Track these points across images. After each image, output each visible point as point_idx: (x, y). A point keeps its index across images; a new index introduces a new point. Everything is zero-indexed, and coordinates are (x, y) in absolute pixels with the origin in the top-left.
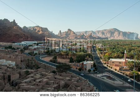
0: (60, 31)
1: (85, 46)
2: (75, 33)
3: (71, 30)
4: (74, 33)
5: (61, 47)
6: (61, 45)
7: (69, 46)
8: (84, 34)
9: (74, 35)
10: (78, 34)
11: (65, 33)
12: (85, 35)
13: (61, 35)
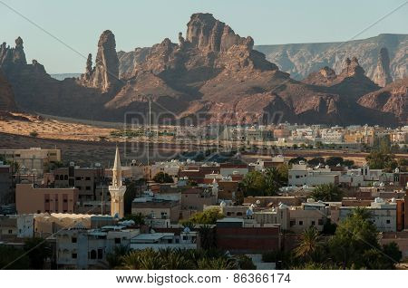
0: (108, 40)
1: (376, 204)
2: (271, 58)
3: (222, 25)
4: (257, 58)
5: (116, 209)
6: (116, 190)
7: (206, 196)
8: (359, 70)
9: (260, 78)
10: (299, 69)
11: (156, 64)
12: (376, 75)
13: (116, 86)
